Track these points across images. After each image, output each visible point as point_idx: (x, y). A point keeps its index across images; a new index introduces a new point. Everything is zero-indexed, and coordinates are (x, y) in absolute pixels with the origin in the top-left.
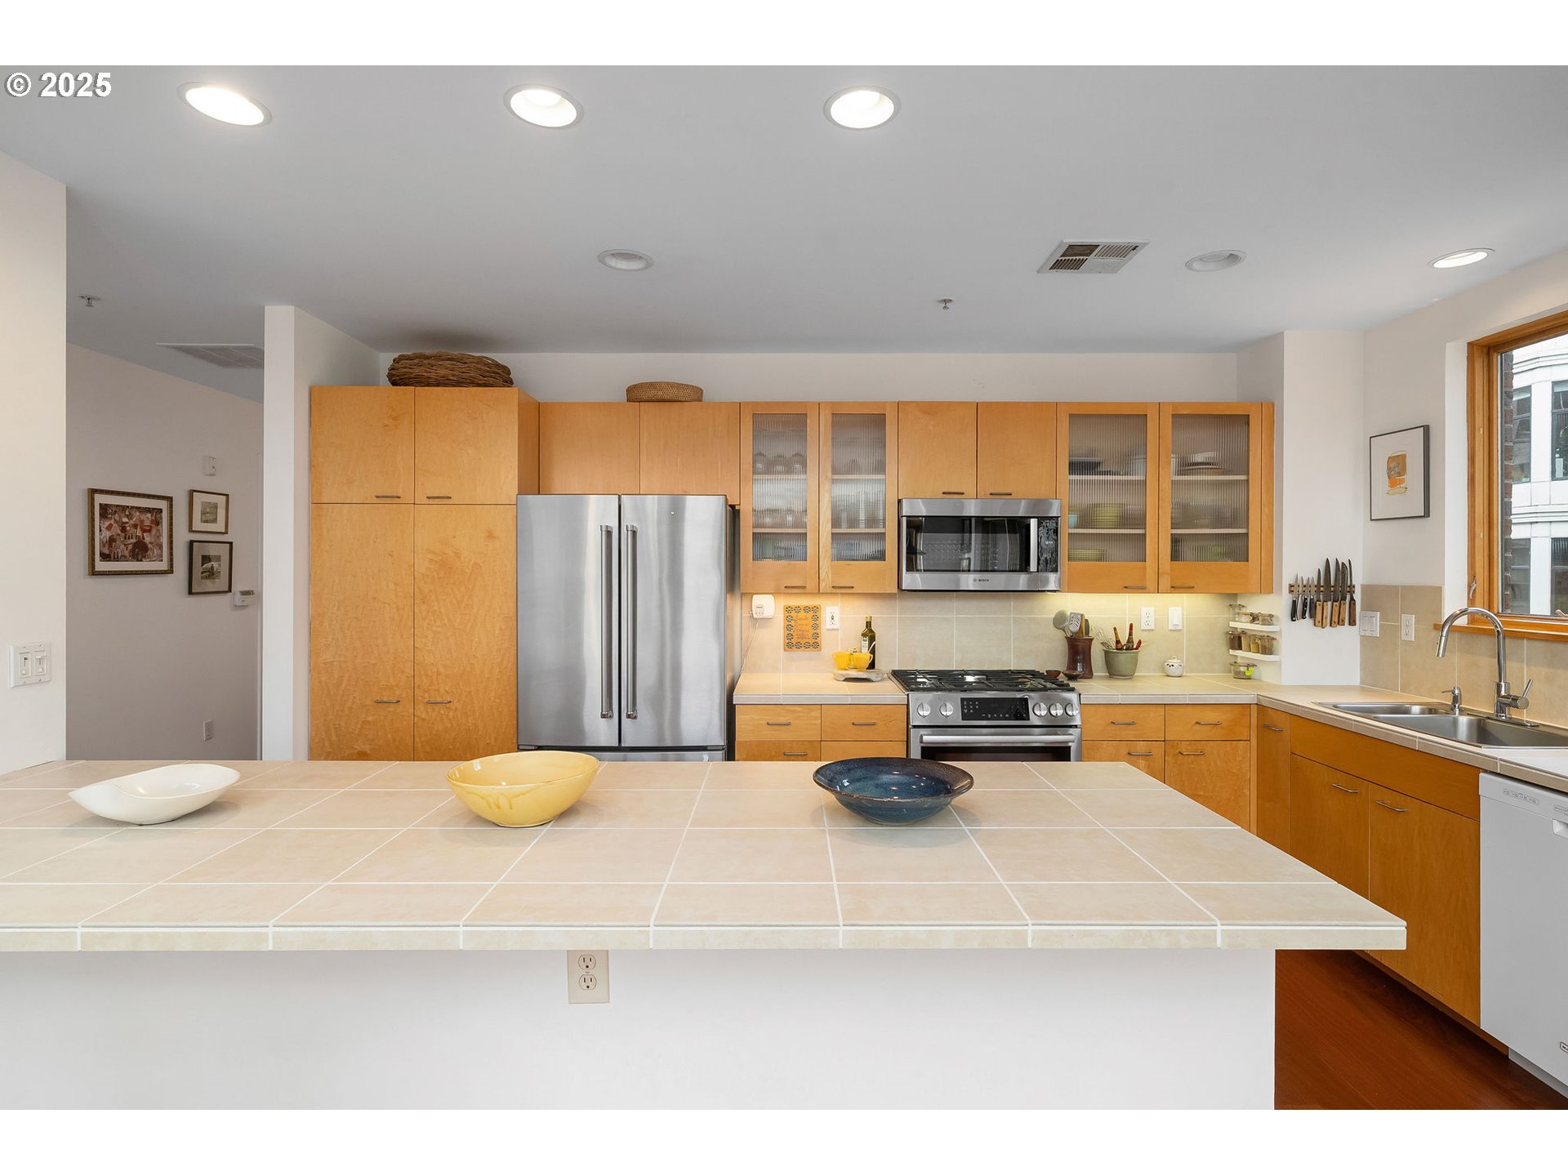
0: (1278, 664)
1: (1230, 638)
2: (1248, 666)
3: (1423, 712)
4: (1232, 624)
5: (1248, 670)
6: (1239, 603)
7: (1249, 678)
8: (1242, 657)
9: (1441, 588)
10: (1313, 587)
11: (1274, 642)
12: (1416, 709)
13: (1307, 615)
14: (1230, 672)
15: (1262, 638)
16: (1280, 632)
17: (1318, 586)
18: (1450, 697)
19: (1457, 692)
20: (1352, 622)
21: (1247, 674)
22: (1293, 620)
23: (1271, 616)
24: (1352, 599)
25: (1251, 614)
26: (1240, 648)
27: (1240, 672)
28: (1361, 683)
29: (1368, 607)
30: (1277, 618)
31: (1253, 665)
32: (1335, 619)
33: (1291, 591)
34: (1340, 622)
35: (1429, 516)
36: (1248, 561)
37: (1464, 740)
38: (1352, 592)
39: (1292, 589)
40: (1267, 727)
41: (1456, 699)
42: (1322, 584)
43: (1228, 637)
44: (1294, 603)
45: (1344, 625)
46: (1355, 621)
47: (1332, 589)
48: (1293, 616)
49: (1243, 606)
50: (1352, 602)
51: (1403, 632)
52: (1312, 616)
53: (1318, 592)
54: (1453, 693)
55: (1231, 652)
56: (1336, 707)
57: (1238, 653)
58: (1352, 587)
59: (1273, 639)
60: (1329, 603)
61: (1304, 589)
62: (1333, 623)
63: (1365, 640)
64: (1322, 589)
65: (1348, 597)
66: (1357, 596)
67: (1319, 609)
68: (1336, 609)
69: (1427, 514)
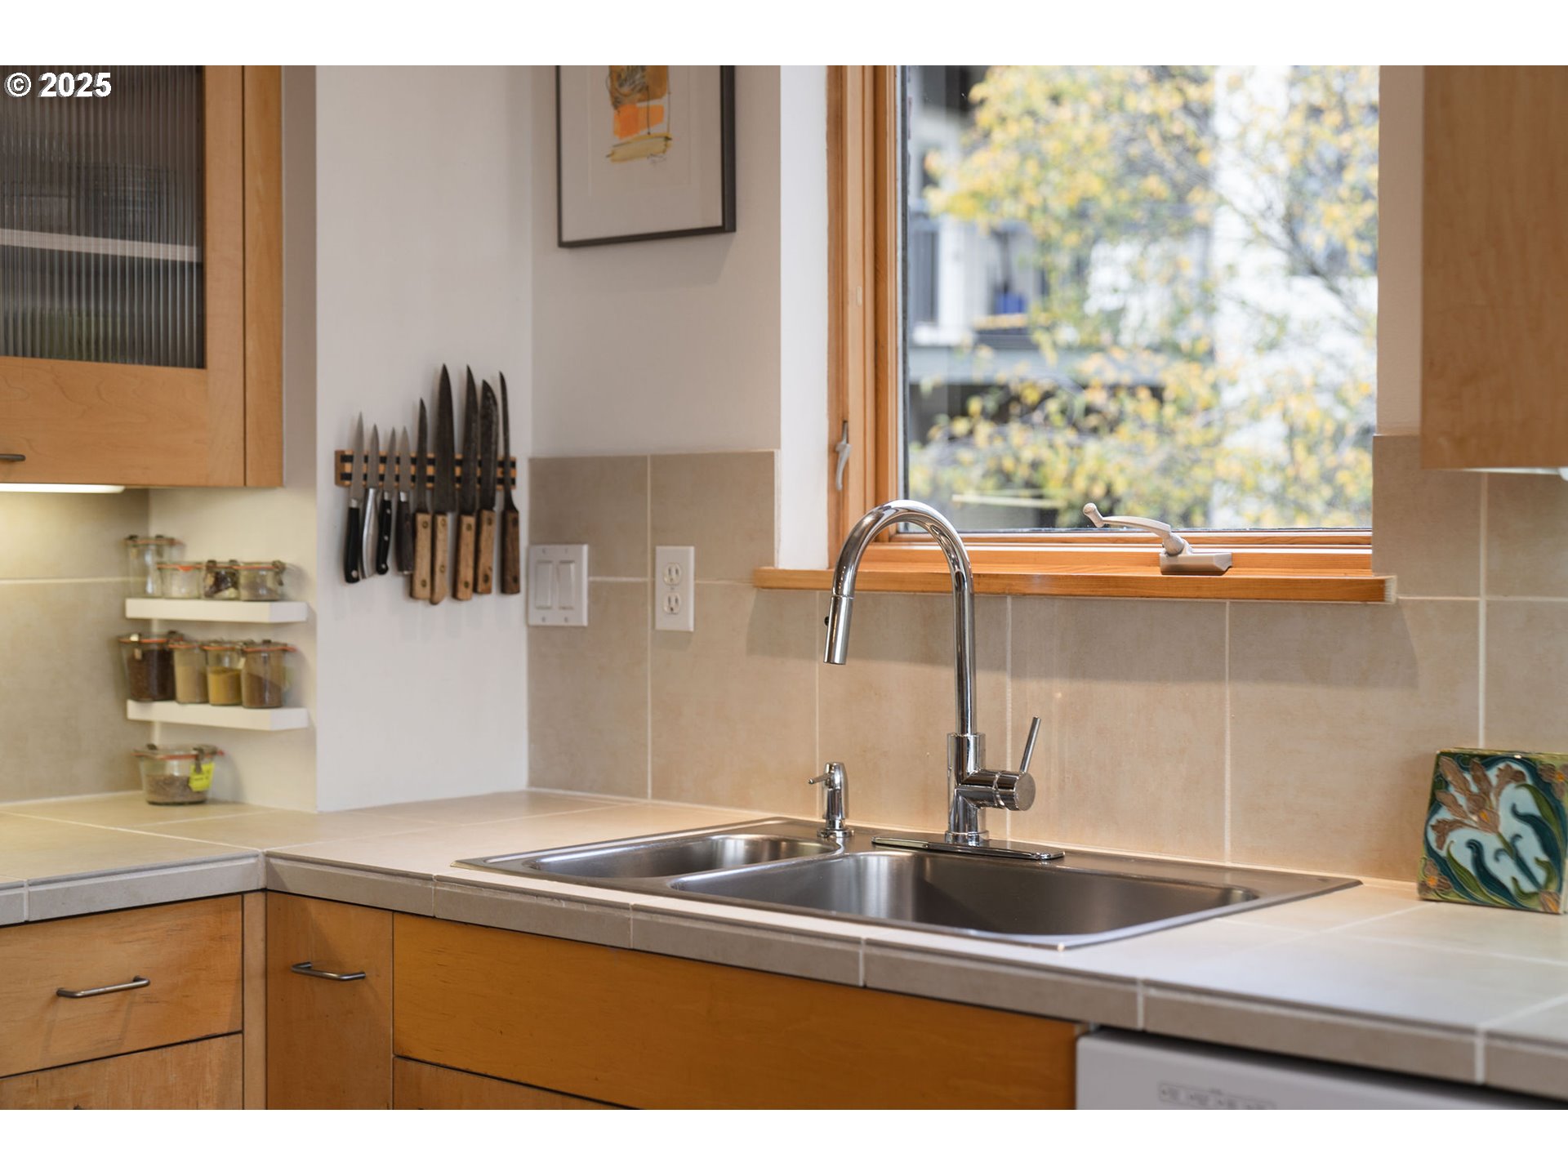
0: (307, 738)
1: (132, 659)
2: (200, 755)
3: (753, 857)
4: (137, 608)
5: (198, 770)
6: (154, 531)
7: (200, 800)
8: (168, 727)
9: (771, 455)
10: (405, 461)
11: (289, 662)
12: (735, 846)
13: (390, 561)
14: (134, 784)
15: (248, 649)
16: (309, 626)
17: (419, 461)
18: (821, 795)
19: (838, 778)
20: (509, 584)
21: (197, 784)
22: (350, 580)
23: (278, 568)
24: (509, 506)
25: (211, 565)
26: (166, 692)
27: (171, 781)
28: (532, 782)
29: (553, 532)
30: (300, 575)
31: (214, 753)
32: (467, 573)
33: (342, 477)
34: (478, 586)
35: (733, 229)
36: (201, 364)
37: (883, 915)
38: (509, 483)
39: (348, 468)
40: (307, 970)
41: (834, 806)
42: (430, 455)
43: (125, 655)
44: (354, 520)
45: (488, 591)
46: (516, 580)
47: (458, 471)
48: (351, 567)
49: (172, 542)
50: (510, 516)
51: (662, 606)
52: (406, 564)
53: (419, 479)
54: (830, 783)
55: (134, 710)
56: (535, 868)
57: (162, 712)
58: (509, 464)
59: (285, 650)
60: (449, 518)
61: (382, 468)
62: (461, 588)
63: (541, 638)
64: (430, 470)
65: (499, 498)
66: (521, 497)
67: (423, 537)
68: (468, 537)
69: (728, 225)
